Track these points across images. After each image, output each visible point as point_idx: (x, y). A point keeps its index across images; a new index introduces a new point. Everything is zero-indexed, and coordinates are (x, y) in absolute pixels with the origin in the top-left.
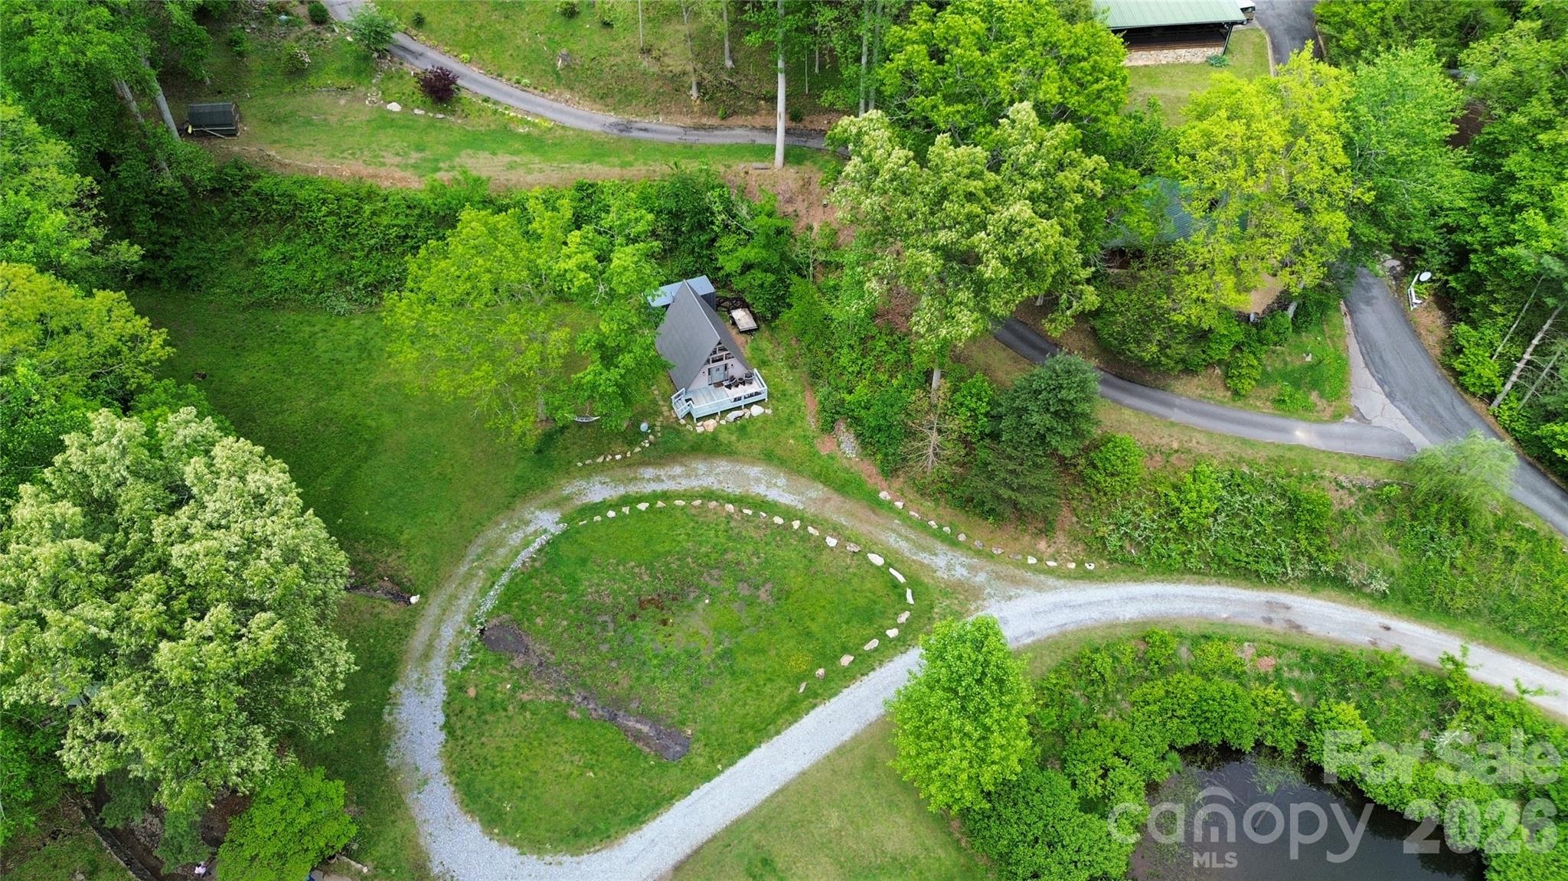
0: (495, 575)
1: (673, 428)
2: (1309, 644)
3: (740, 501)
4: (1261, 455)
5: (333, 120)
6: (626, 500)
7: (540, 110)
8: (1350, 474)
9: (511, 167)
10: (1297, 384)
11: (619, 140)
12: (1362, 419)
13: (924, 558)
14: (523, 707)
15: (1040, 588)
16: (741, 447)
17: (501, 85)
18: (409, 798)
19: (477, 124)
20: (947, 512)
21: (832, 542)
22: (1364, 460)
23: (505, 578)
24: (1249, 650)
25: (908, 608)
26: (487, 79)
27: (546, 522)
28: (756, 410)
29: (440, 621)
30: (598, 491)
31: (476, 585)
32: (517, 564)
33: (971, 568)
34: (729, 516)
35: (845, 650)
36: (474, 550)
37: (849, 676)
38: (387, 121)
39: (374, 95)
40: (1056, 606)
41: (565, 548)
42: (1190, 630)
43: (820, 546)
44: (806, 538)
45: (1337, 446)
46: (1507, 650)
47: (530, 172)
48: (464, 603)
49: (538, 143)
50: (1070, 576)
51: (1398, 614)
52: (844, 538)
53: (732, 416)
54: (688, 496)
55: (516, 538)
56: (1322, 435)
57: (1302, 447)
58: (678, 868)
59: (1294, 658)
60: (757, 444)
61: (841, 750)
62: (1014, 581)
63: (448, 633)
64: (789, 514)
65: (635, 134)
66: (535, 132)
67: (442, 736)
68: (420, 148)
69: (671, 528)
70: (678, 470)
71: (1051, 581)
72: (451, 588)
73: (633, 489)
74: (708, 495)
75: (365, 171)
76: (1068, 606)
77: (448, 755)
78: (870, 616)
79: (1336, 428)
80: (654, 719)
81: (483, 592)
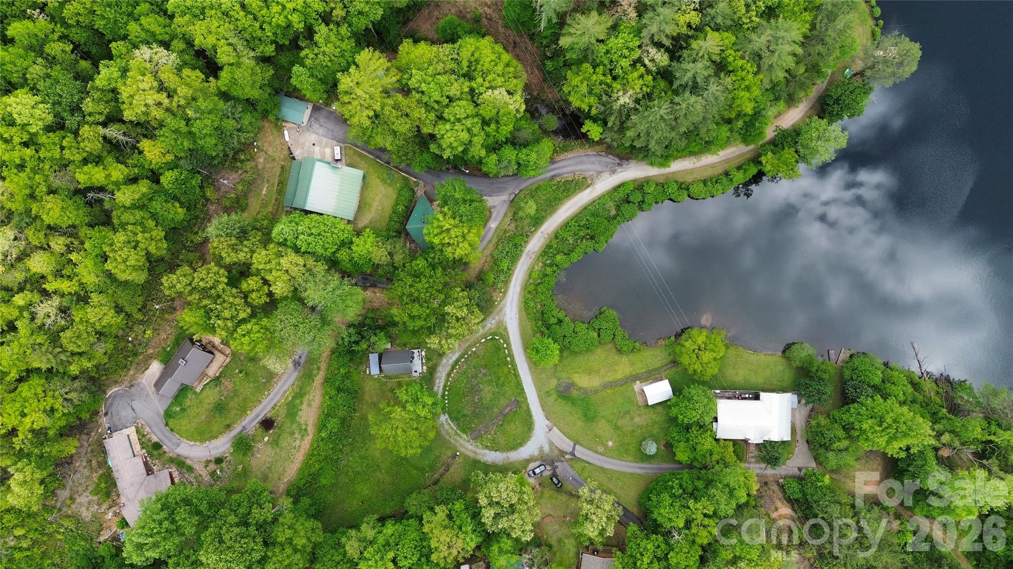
0: (456, 434)
1: (423, 378)
2: (540, 253)
3: (453, 368)
4: (495, 240)
5: (269, 460)
6: (444, 397)
7: (282, 391)
8: (507, 220)
9: (309, 405)
11: (304, 368)
12: (494, 207)
13: (487, 328)
14: (495, 434)
15: (504, 306)
16: (435, 362)
18: (510, 460)
21: (474, 349)
22: (505, 215)
23: (459, 432)
24: (536, 267)
25: (499, 339)
26: (263, 405)
27: (443, 418)
28: (423, 353)
29: (466, 449)
31: (458, 439)
32: (455, 428)
33: (494, 319)
34: (457, 372)
35: (506, 358)
36: (448, 437)
37: (513, 360)
38: (274, 443)
39: (259, 445)
40: (511, 305)
41: (454, 415)
42: (527, 277)
43: (474, 352)
44: (470, 356)
45: (499, 219)
46: (556, 210)
47: (313, 400)
48: (463, 442)
49: (299, 395)
50: (504, 297)
51: (539, 227)
52: (474, 345)
53: (424, 361)
54: (447, 380)
55: (447, 427)
56: (495, 220)
57: (497, 228)
58: (543, 410)
59: (541, 259)
60: (435, 358)
61: (530, 369)
62: (501, 310)
63: (470, 447)
64: (462, 356)
65: (302, 361)
66: (293, 394)
67: (498, 452)
68: (293, 434)
69: (456, 387)
70: (437, 381)
71: (504, 302)
72: (458, 445)
73: (440, 394)
74: (449, 375)
75: (302, 451)
76: (511, 302)
77: (503, 452)
78: (498, 348)
79: (494, 215)
80: (507, 406)
81: (461, 437)
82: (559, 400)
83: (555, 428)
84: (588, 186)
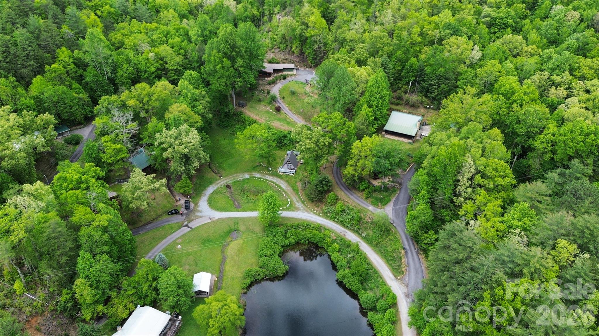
0: (234, 179)
1: (277, 172)
2: (344, 238)
3: (277, 185)
4: (360, 208)
5: (260, 110)
6: (261, 178)
7: (293, 118)
8: (373, 217)
9: (281, 125)
10: (377, 200)
12: (384, 210)
14: (224, 195)
15: (309, 213)
16: (284, 178)
17: (290, 112)
18: (202, 197)
19: (282, 117)
20: (306, 199)
21: (285, 195)
22: (378, 216)
24: (333, 234)
25: (287, 207)
26: (289, 111)
27: (247, 176)
29: (222, 181)
30: (258, 175)
31: (231, 179)
32: (239, 179)
33: (302, 207)
34: (273, 186)
36: (234, 175)
38: (268, 112)
39: (269, 108)
40: (309, 216)
41: (247, 181)
42: (327, 228)
43: (283, 195)
44: (281, 193)
45: (375, 212)
46: (377, 253)
47: (284, 127)
48: (227, 181)
49: (288, 123)
50: (316, 214)
51: (364, 241)
52: (287, 196)
53: (286, 173)
54: (270, 181)
55: (241, 176)
56: (374, 209)
57: (368, 210)
58: (226, 218)
59: (340, 238)
60: (287, 179)
63: (222, 183)
64: (282, 189)
66: (289, 121)
67: (211, 193)
68: (269, 118)
69: (263, 184)
70: (272, 177)
71: (312, 213)
72: (227, 178)
73: (263, 177)
74: (273, 183)
75: (258, 118)
76: (311, 217)
77: (210, 195)
79: (378, 210)
80: (239, 204)
82: (228, 229)
83: (210, 221)
84: (395, 276)
